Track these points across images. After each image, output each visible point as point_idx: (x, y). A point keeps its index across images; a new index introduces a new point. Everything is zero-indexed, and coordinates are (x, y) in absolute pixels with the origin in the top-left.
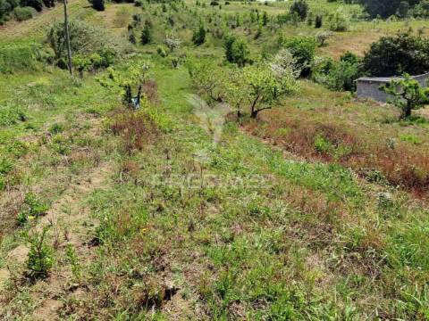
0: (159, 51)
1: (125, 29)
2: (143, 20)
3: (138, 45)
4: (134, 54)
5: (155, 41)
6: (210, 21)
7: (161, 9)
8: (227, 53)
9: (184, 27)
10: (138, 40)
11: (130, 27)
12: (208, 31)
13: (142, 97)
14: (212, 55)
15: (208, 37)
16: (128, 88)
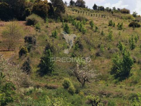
0: (66, 86)
3: (34, 75)
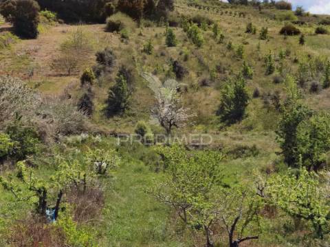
0: (141, 132)
1: (75, 80)
2: (118, 63)
3: (97, 116)
4: (84, 136)
5: (134, 110)
6: (270, 70)
7: (164, 40)
8: (284, 146)
9: (204, 84)
10: (99, 106)
11: (86, 78)
12: (256, 95)
13: (63, 209)
14: (254, 148)
15: (253, 109)
16: (42, 193)
